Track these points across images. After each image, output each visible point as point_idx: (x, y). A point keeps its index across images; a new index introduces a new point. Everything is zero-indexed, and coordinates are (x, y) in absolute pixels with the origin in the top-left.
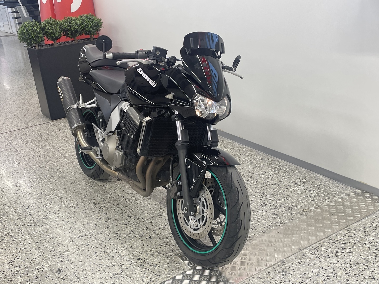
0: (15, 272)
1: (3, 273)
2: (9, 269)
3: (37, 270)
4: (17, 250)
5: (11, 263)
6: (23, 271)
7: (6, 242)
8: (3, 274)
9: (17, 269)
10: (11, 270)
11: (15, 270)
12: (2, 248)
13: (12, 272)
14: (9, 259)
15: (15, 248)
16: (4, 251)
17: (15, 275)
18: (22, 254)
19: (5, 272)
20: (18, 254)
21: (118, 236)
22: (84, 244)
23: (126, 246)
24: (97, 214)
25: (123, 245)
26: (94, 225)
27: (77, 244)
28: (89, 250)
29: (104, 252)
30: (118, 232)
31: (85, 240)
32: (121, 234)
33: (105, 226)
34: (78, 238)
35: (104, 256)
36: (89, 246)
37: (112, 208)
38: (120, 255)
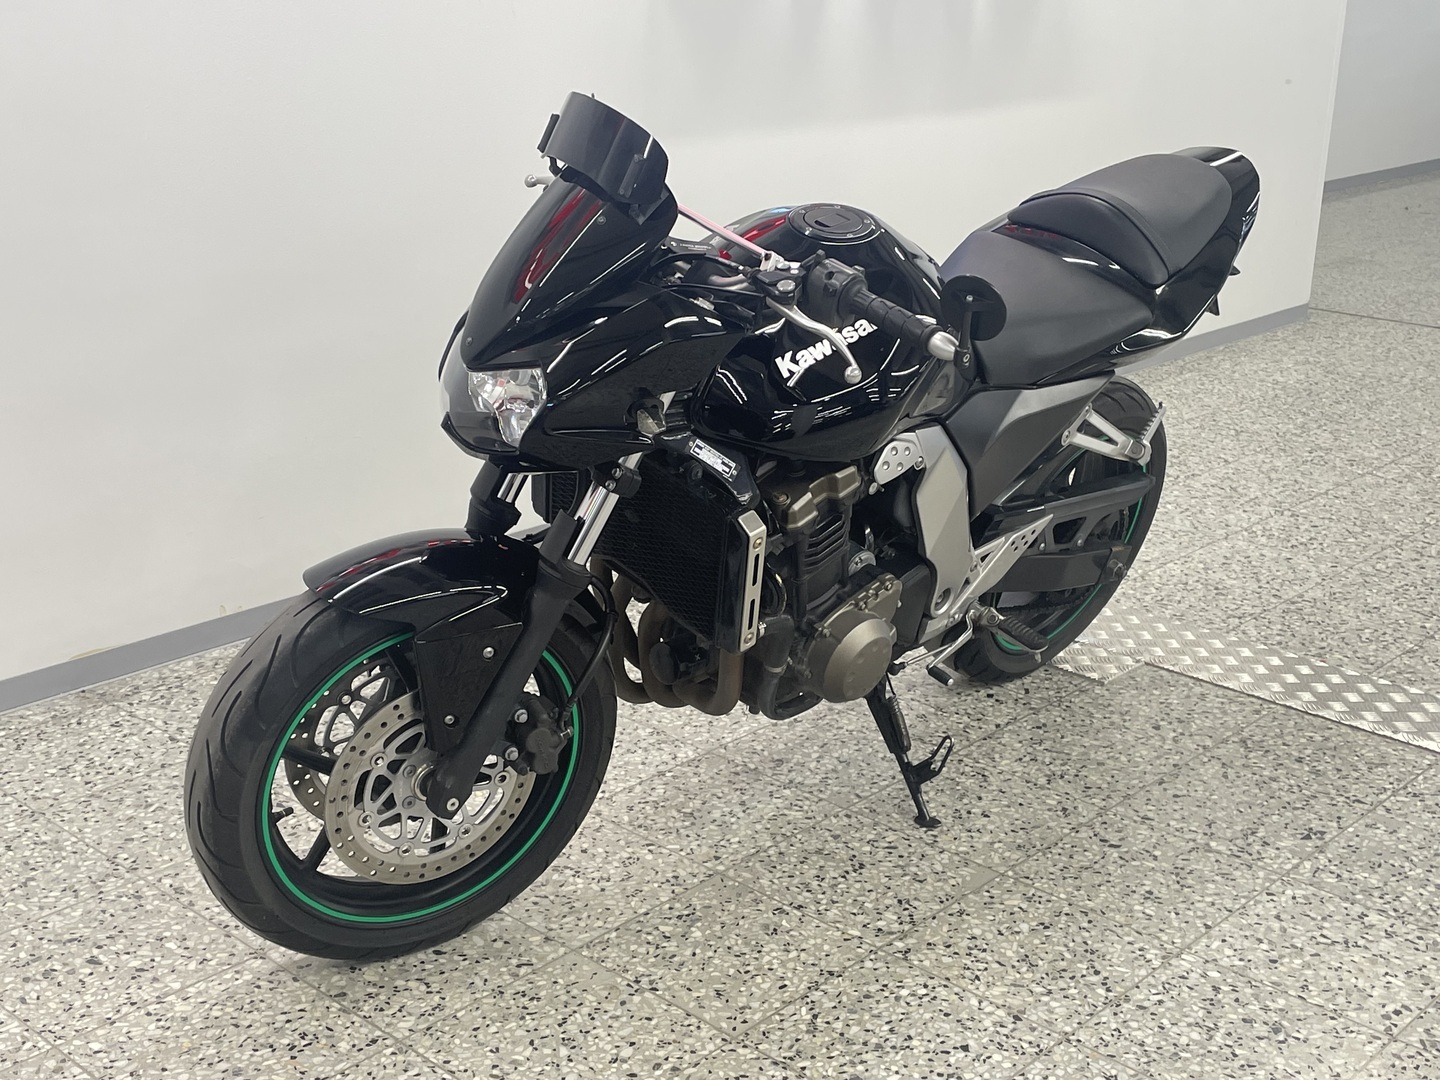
0: (1389, 917)
1: (1417, 941)
2: (1389, 935)
3: (1346, 875)
4: (1282, 957)
5: (1361, 942)
6: (1375, 903)
7: (1257, 1008)
8: (1420, 938)
9: (1373, 918)
10: (1389, 929)
11: (1380, 921)
12: (1300, 1001)
13: (1398, 923)
14: (1342, 957)
15: (1276, 965)
16: (1310, 988)
17: (1402, 911)
18: (1293, 938)
19: (1410, 937)
20: (1299, 945)
21: (1062, 777)
22: (1145, 827)
23: (1106, 756)
24: (940, 845)
25: (1108, 761)
26: (1021, 832)
27: (1154, 840)
28: (1170, 811)
29: (1160, 784)
30: (1043, 781)
31: (1120, 832)
32: (1046, 775)
33: (1017, 812)
34: (1119, 846)
35: (1181, 777)
36: (1150, 815)
37: (876, 824)
38: (1158, 758)
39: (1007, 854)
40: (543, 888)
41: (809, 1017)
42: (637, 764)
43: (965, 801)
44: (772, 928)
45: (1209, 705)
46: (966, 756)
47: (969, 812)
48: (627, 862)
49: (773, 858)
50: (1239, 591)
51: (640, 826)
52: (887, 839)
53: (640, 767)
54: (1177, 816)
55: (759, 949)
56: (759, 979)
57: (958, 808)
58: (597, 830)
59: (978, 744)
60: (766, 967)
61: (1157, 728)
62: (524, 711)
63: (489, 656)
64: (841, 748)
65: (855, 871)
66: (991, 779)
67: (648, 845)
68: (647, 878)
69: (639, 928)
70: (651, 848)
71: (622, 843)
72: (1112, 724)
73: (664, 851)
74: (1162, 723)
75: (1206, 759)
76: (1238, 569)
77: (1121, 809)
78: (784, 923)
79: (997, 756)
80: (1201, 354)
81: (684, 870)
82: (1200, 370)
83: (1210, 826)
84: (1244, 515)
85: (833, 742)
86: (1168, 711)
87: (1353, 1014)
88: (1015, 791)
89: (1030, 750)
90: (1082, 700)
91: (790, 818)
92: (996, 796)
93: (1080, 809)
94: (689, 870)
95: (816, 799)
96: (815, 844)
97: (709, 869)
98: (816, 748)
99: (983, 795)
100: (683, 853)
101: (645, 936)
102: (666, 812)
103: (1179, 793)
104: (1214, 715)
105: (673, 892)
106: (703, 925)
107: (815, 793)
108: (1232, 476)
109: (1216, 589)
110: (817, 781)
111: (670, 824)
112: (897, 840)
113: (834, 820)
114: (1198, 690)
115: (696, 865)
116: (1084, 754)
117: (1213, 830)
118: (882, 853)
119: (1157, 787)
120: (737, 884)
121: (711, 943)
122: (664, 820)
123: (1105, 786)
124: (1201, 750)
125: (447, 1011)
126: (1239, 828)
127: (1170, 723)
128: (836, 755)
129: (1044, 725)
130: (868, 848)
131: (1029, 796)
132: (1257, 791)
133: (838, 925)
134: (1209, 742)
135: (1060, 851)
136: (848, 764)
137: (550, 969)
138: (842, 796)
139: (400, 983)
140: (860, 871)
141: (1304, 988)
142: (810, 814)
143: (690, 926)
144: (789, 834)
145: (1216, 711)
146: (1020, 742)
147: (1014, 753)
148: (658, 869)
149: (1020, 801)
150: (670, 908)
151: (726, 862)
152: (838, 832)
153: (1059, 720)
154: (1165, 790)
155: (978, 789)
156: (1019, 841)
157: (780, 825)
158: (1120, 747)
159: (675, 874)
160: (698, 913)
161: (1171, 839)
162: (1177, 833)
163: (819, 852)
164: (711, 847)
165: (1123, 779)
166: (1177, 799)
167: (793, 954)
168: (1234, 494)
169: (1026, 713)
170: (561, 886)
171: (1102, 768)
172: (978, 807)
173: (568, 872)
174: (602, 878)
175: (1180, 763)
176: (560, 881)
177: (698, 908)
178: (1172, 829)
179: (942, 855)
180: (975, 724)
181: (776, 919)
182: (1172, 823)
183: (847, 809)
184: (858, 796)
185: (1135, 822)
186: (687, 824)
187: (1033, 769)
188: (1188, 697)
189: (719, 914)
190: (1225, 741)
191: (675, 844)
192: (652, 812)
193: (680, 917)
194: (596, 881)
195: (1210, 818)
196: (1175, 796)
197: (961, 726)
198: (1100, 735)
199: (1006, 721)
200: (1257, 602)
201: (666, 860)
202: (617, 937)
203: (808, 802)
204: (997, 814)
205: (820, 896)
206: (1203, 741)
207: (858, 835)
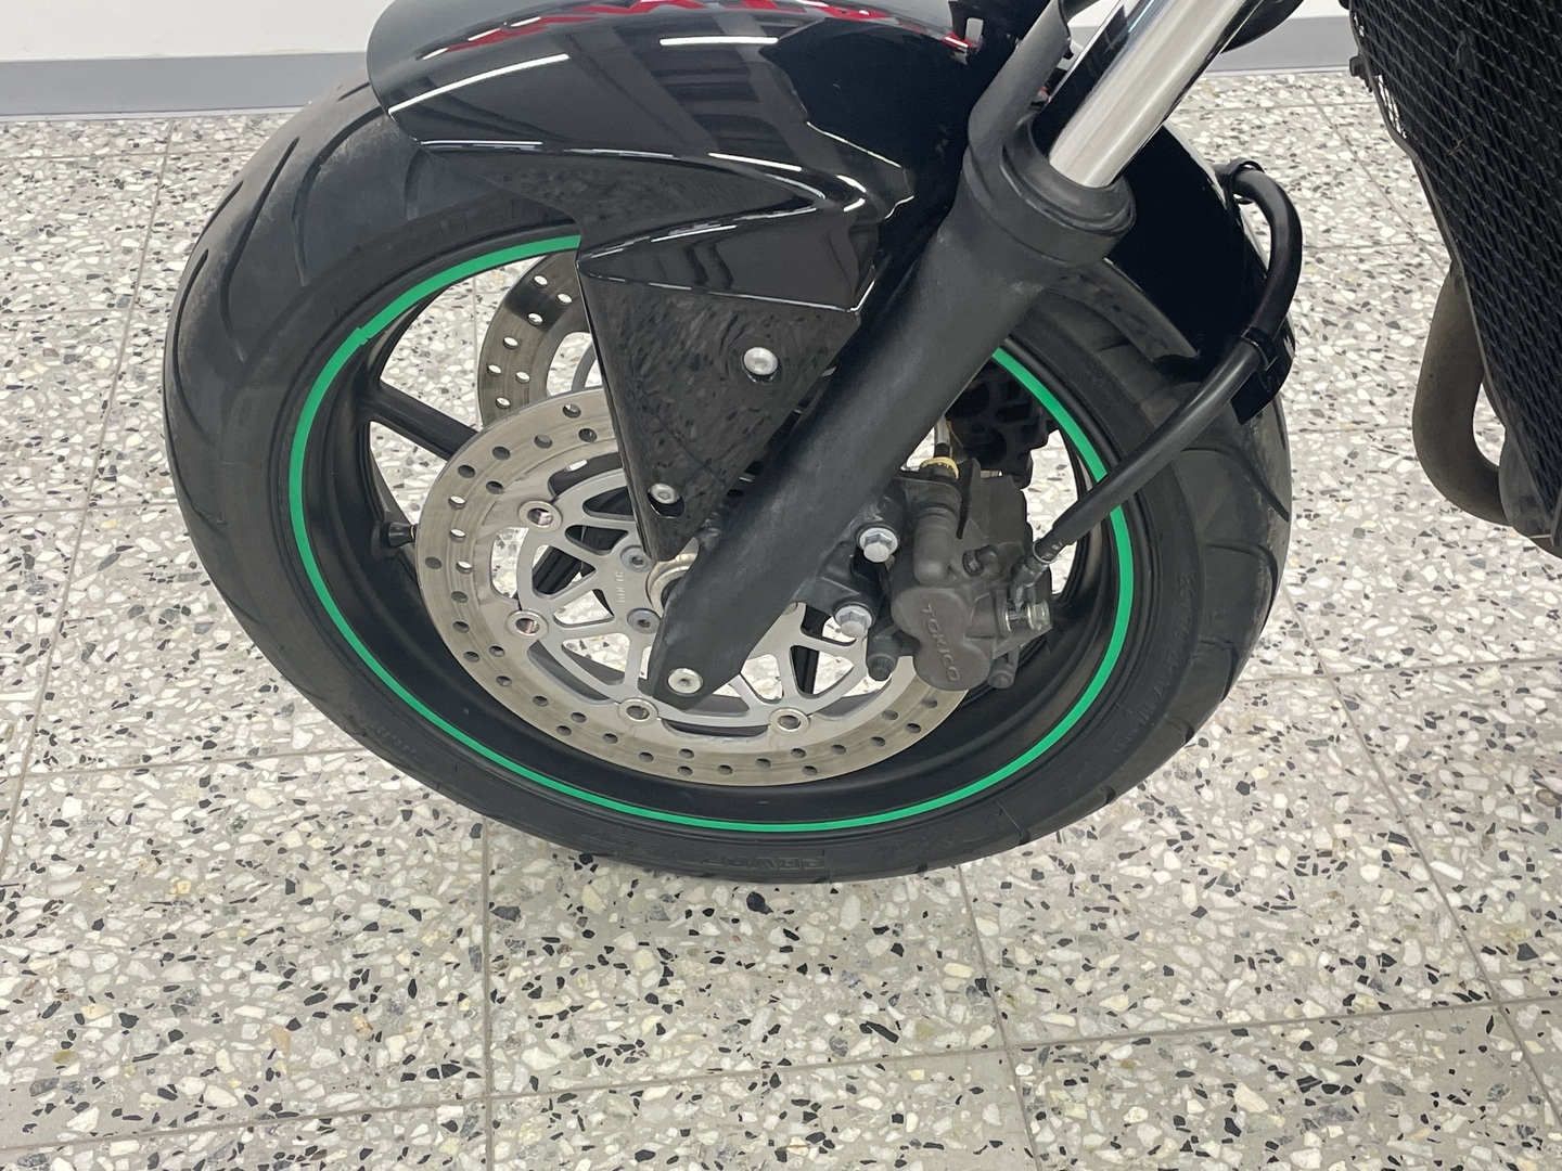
40: (1085, 842)
42: (1537, 610)
48: (1314, 859)
51: (1415, 778)
53: (1540, 621)
58: (1315, 746)
62: (889, 535)
63: (759, 370)
67: (1396, 838)
68: (1321, 930)
69: (1191, 1065)
70: (1395, 848)
71: (1342, 804)
73: (1419, 873)
81: (1423, 949)
94: (1433, 955)
97: (1483, 977)
100: (1455, 900)
101: (1187, 1093)
102: (1505, 767)
105: (1348, 1001)
106: (1343, 1139)
111: (1488, 805)
115: (1459, 949)
120: (1517, 1056)
122: (1483, 785)
125: (639, 1072)
137: (918, 1075)
139: (627, 942)
143: (1309, 1125)
148: (1364, 917)
150: (1306, 1046)
151: (1540, 978)
159: (1394, 950)
160: (1359, 1098)
164: (1535, 914)
170: (1123, 856)
173: (1170, 827)
174: (1224, 880)
176: (1132, 842)
177: (1369, 1080)
186: (1527, 819)
189: (1406, 1124)
191: (1455, 865)
192: (1469, 750)
193: (1306, 1083)
194: (1205, 879)
201: (1402, 898)
202: (1126, 1064)
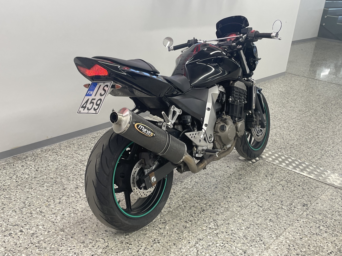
0: (325, 227)
1: (332, 234)
2: (326, 232)
3: (314, 216)
4: (303, 237)
5: (320, 234)
6: (321, 224)
7: (299, 251)
8: (333, 233)
9: (321, 227)
10: (326, 231)
11: (323, 228)
12: (308, 249)
13: (327, 229)
14: (316, 238)
15: (302, 240)
16: (310, 246)
17: (328, 226)
18: (304, 232)
19: (331, 233)
20: (306, 234)
21: (247, 188)
22: (267, 202)
23: (256, 183)
24: (221, 205)
25: (257, 185)
26: (239, 203)
27: (270, 206)
28: (272, 198)
29: (269, 191)
30: (243, 189)
31: (262, 203)
32: (243, 188)
33: (238, 197)
34: (262, 207)
35: (274, 189)
36: (268, 199)
37: (206, 199)
38: (268, 184)
39: (237, 208)
41: (196, 251)
43: (226, 194)
44: (185, 226)
45: (277, 171)
46: (224, 182)
47: (227, 197)
49: (183, 208)
50: (280, 142)
52: (209, 203)
54: (274, 199)
55: (183, 232)
56: (183, 240)
57: (224, 195)
59: (227, 179)
60: (185, 237)
61: (266, 176)
64: (195, 179)
65: (202, 212)
66: (231, 188)
72: (256, 175)
74: (267, 175)
75: (278, 185)
76: (279, 136)
77: (261, 197)
78: (188, 225)
79: (231, 182)
80: (263, 82)
82: (263, 86)
83: (282, 202)
84: (278, 123)
85: (194, 177)
86: (268, 172)
87: (321, 253)
88: (237, 192)
89: (239, 181)
90: (249, 168)
91: (186, 197)
92: (233, 193)
93: (252, 197)
95: (191, 192)
96: (192, 204)
98: (190, 179)
99: (229, 192)
103: (273, 193)
104: (279, 173)
107: (191, 190)
108: (274, 113)
109: (275, 141)
110: (191, 187)
112: (211, 204)
113: (196, 198)
114: (274, 167)
116: (251, 182)
117: (283, 203)
118: (208, 207)
119: (268, 192)
121: (171, 230)
123: (257, 191)
124: (277, 182)
126: (288, 203)
127: (269, 175)
128: (194, 181)
129: (241, 175)
130: (205, 206)
131: (240, 193)
132: (291, 193)
133: (200, 226)
134: (278, 180)
135: (249, 208)
136: (198, 183)
138: (197, 191)
140: (204, 212)
141: (309, 246)
142: (190, 196)
144: (186, 201)
145: (279, 172)
146: (236, 179)
147: (235, 182)
149: (238, 194)
152: (197, 201)
153: (244, 173)
154: (270, 192)
155: (228, 191)
156: (239, 205)
157: (184, 199)
158: (259, 181)
161: (274, 205)
162: (275, 204)
163: (194, 206)
165: (261, 189)
166: (274, 195)
167: (191, 234)
168: (275, 117)
169: (237, 171)
171: (255, 186)
172: (229, 196)
175: (273, 185)
178: (273, 203)
179: (222, 208)
180: (225, 173)
181: (186, 224)
182: (273, 201)
183: (199, 195)
184: (201, 192)
185: (265, 201)
187: (240, 186)
188: (272, 168)
190: (282, 180)
195: (281, 200)
196: (273, 194)
197: (222, 174)
198: (254, 178)
199: (232, 173)
200: (284, 145)
203: (189, 193)
204: (233, 197)
205: (195, 218)
206: (277, 180)
207: (202, 202)
